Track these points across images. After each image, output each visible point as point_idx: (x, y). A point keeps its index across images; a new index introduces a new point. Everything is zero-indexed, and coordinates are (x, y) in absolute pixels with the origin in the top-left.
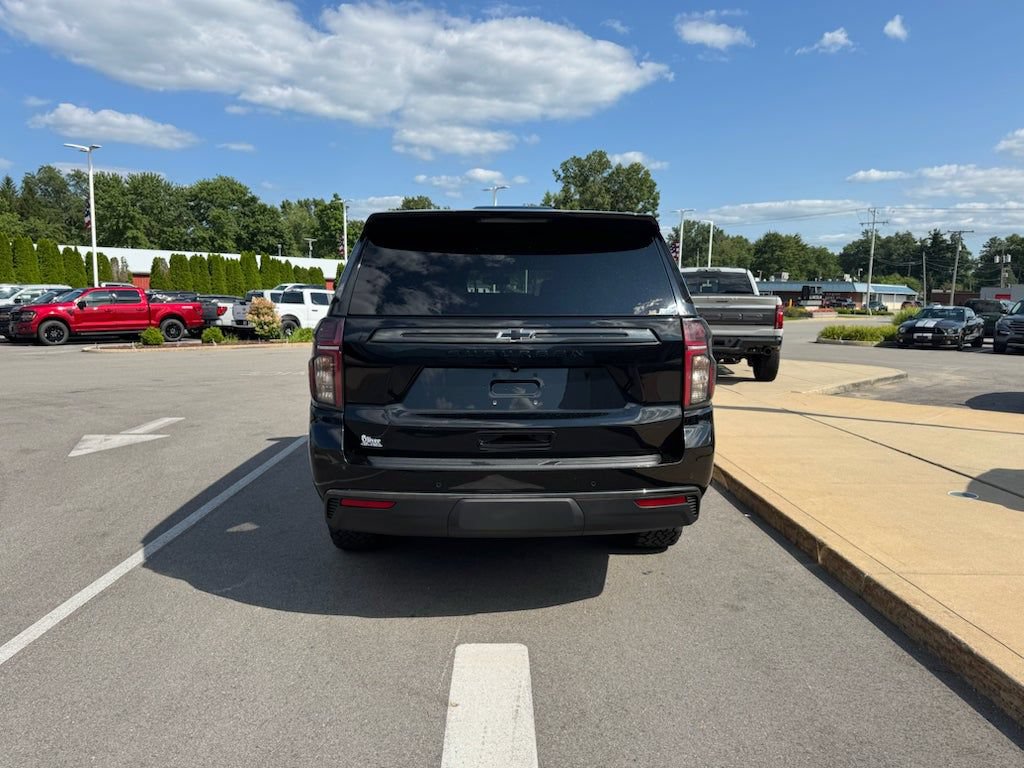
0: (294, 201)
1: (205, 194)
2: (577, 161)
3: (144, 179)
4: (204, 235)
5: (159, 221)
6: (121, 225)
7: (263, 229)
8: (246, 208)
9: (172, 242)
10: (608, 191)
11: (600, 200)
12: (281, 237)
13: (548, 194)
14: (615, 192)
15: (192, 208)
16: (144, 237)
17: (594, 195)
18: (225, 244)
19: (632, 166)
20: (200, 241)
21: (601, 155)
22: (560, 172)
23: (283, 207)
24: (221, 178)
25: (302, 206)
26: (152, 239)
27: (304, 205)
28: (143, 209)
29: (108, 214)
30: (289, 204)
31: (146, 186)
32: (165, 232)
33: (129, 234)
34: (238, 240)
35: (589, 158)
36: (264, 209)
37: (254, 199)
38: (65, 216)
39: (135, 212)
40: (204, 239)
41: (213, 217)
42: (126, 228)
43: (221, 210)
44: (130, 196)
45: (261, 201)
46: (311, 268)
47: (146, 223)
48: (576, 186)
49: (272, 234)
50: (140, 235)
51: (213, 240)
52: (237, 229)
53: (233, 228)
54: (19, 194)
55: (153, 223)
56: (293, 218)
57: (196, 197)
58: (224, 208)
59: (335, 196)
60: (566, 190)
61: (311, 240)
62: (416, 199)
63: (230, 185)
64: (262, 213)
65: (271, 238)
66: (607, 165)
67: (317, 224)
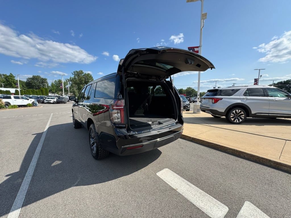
2: (77, 72)
10: (84, 77)
11: (82, 79)
13: (70, 77)
14: (85, 78)
17: (81, 78)
19: (88, 74)
21: (82, 71)
22: (73, 73)
35: (79, 71)
46: (6, 90)
48: (77, 76)
59: (11, 74)
60: (75, 77)
61: (3, 84)
62: (36, 76)
66: (83, 73)
67: (5, 80)
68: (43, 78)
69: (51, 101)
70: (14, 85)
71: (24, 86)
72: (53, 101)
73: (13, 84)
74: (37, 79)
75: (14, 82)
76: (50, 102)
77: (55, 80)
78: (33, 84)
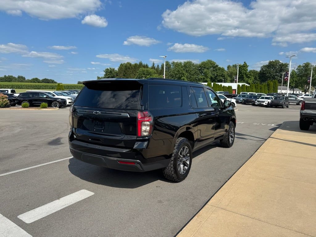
0: (231, 65)
1: (203, 65)
3: (188, 62)
4: (202, 77)
5: (190, 74)
6: (180, 76)
7: (219, 75)
8: (215, 69)
9: (193, 80)
12: (224, 77)
15: (199, 70)
16: (186, 79)
18: (207, 80)
20: (200, 79)
23: (228, 67)
24: (208, 60)
25: (234, 66)
26: (188, 79)
27: (235, 66)
28: (186, 71)
29: (178, 73)
30: (230, 66)
31: (188, 64)
32: (191, 77)
33: (182, 78)
34: (211, 78)
36: (220, 69)
37: (217, 66)
38: (170, 74)
39: (184, 72)
40: (201, 79)
41: (205, 72)
42: (182, 76)
43: (207, 70)
44: (183, 68)
45: (219, 66)
46: (228, 86)
47: (187, 75)
49: (222, 76)
50: (185, 78)
51: (204, 79)
52: (211, 75)
53: (210, 75)
54: (160, 69)
55: (189, 75)
56: (230, 70)
57: (200, 66)
58: (208, 69)
59: (244, 62)
62: (274, 61)
63: (210, 62)
64: (219, 70)
65: (221, 77)
68: (283, 64)
69: (264, 102)
70: (245, 78)
71: (257, 78)
72: (267, 102)
73: (245, 76)
74: (273, 65)
75: (246, 73)
76: (262, 103)
77: (298, 65)
78: (267, 75)
